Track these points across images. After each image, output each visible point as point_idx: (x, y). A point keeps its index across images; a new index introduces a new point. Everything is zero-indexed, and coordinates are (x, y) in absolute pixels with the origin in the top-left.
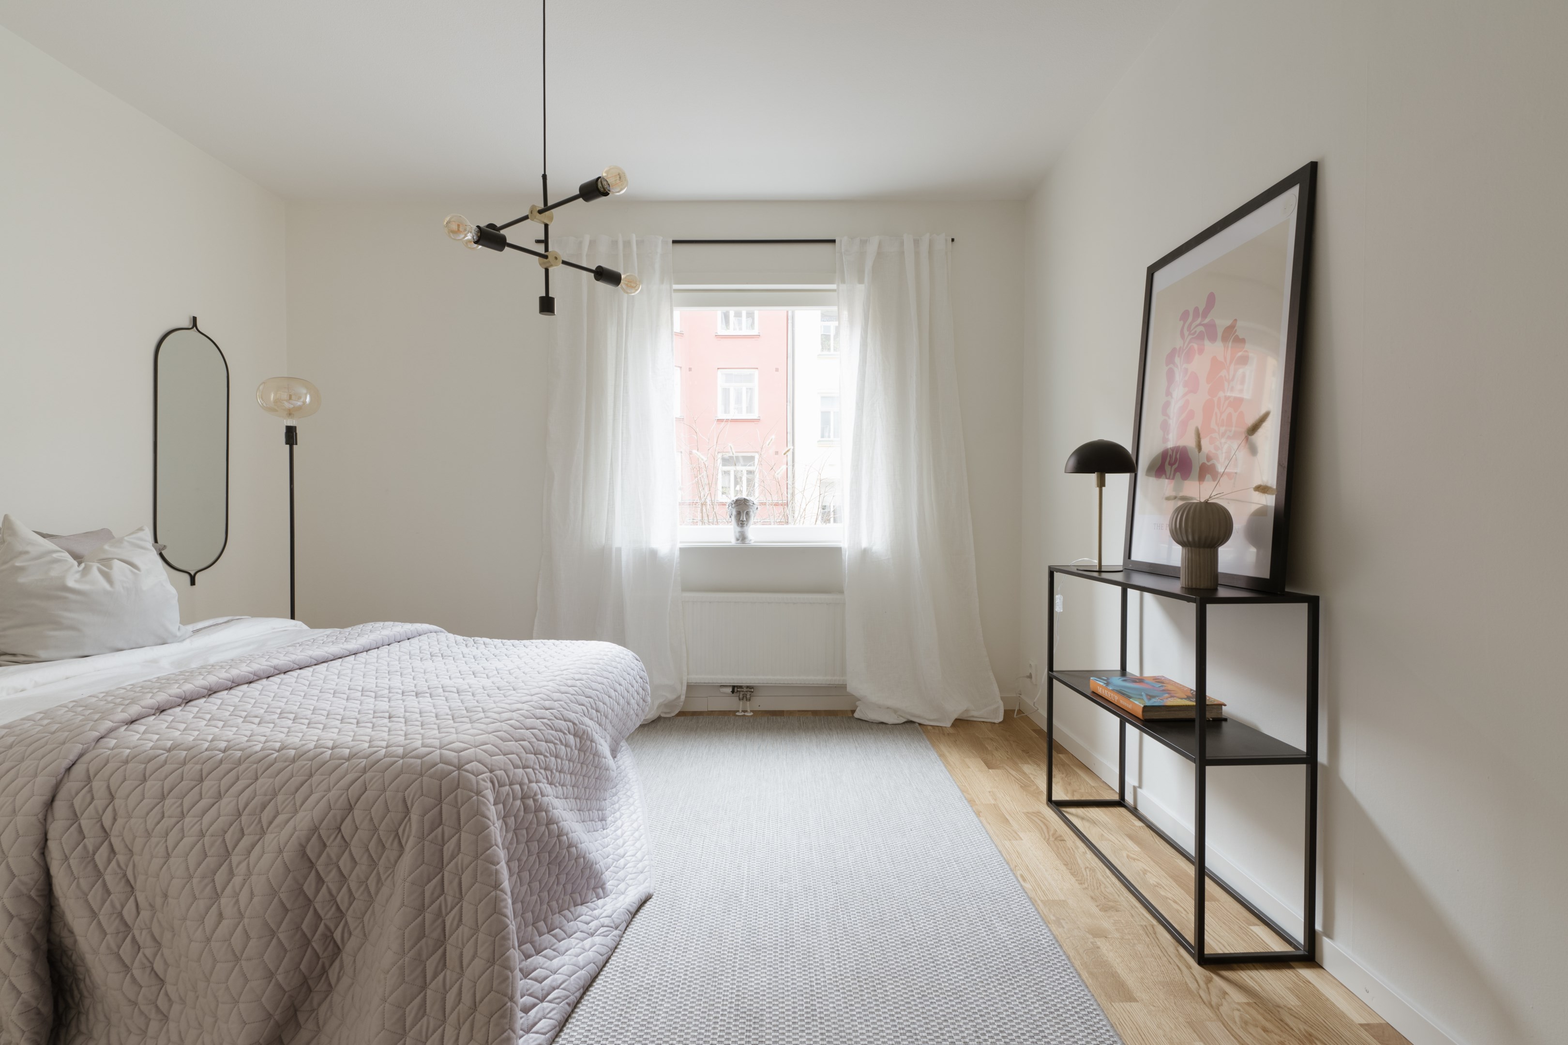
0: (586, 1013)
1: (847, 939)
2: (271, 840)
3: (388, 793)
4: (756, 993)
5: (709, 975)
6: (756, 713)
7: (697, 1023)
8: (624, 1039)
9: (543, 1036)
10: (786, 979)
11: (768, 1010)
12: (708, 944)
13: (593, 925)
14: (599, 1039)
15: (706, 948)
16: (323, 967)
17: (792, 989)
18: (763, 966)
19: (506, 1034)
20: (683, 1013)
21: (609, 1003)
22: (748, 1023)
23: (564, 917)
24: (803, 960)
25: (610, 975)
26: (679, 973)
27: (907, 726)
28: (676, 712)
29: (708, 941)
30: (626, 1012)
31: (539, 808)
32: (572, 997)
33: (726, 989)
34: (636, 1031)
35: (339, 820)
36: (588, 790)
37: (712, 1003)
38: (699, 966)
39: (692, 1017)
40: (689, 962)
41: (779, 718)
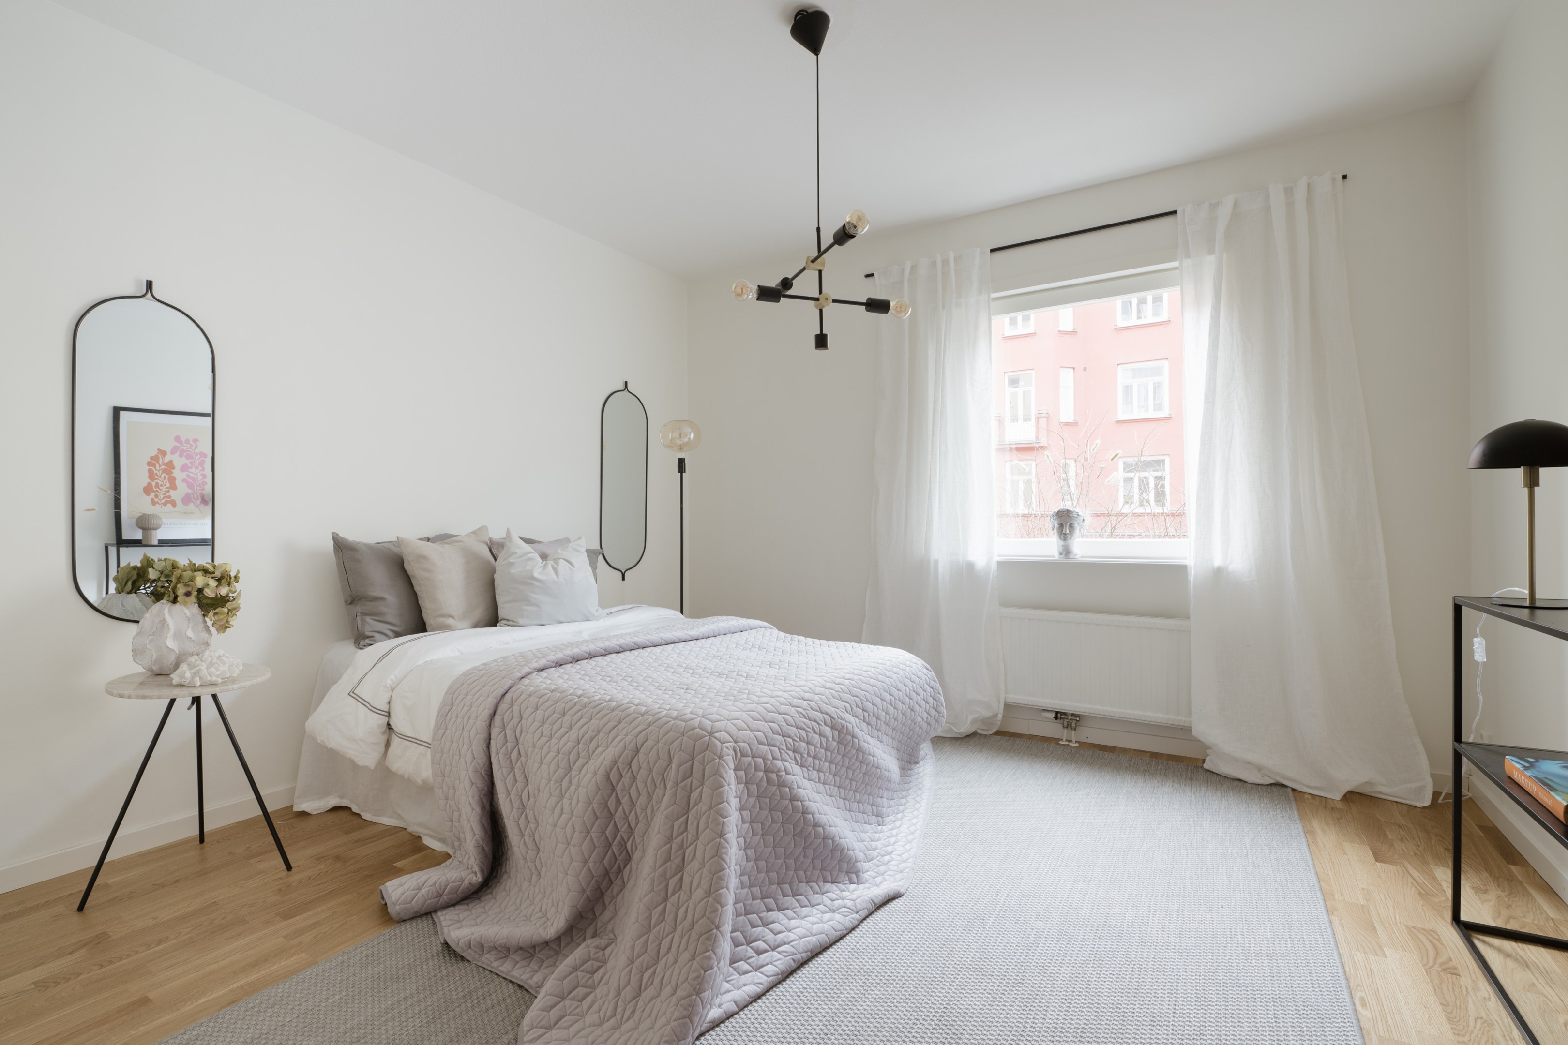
0: (809, 974)
1: (1085, 995)
2: (593, 764)
3: (660, 745)
4: (965, 1012)
5: (926, 981)
6: (1082, 744)
7: (898, 1017)
8: (830, 1006)
9: (766, 978)
10: (1001, 1011)
11: (970, 1032)
12: (937, 954)
13: (837, 903)
14: (811, 998)
15: (934, 957)
16: (619, 867)
17: (1003, 1022)
18: (982, 991)
19: (708, 953)
20: (889, 1004)
21: (830, 972)
22: (946, 1036)
23: (811, 888)
24: (1027, 1000)
25: (840, 950)
26: (900, 969)
27: (1274, 789)
28: (994, 730)
29: (938, 951)
30: (841, 985)
31: (782, 784)
32: (798, 956)
33: (938, 998)
34: (843, 1004)
35: (630, 759)
36: (854, 783)
37: (918, 1005)
38: (920, 970)
39: (895, 1011)
40: (912, 963)
41: (1106, 754)
